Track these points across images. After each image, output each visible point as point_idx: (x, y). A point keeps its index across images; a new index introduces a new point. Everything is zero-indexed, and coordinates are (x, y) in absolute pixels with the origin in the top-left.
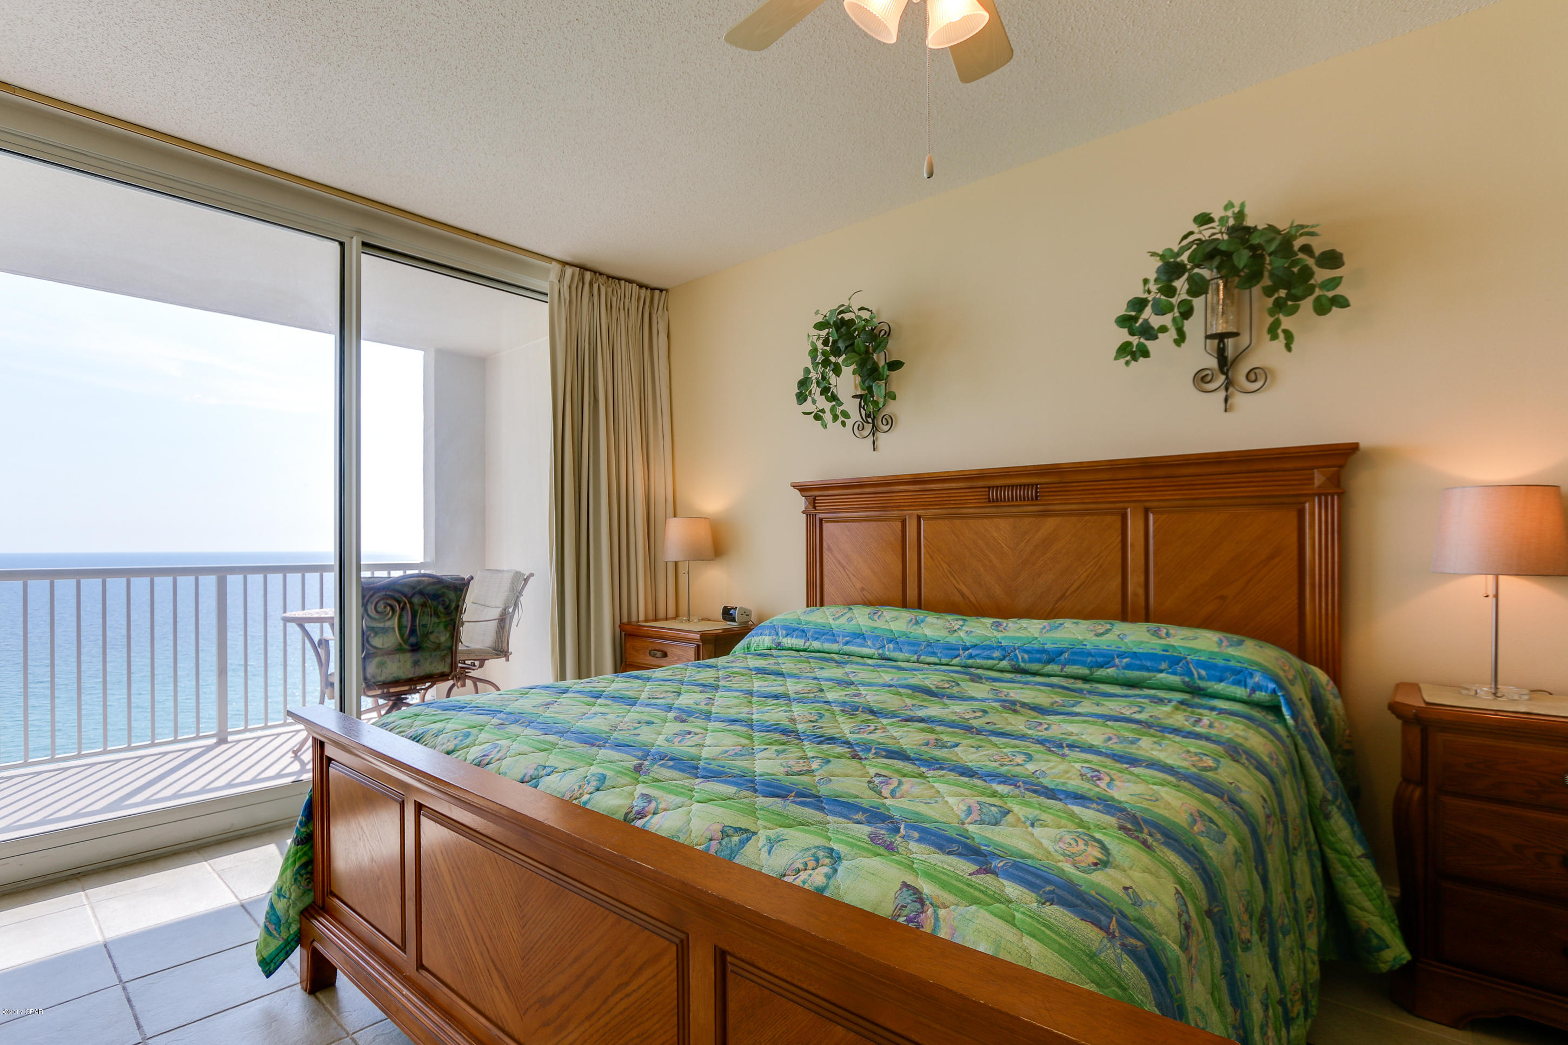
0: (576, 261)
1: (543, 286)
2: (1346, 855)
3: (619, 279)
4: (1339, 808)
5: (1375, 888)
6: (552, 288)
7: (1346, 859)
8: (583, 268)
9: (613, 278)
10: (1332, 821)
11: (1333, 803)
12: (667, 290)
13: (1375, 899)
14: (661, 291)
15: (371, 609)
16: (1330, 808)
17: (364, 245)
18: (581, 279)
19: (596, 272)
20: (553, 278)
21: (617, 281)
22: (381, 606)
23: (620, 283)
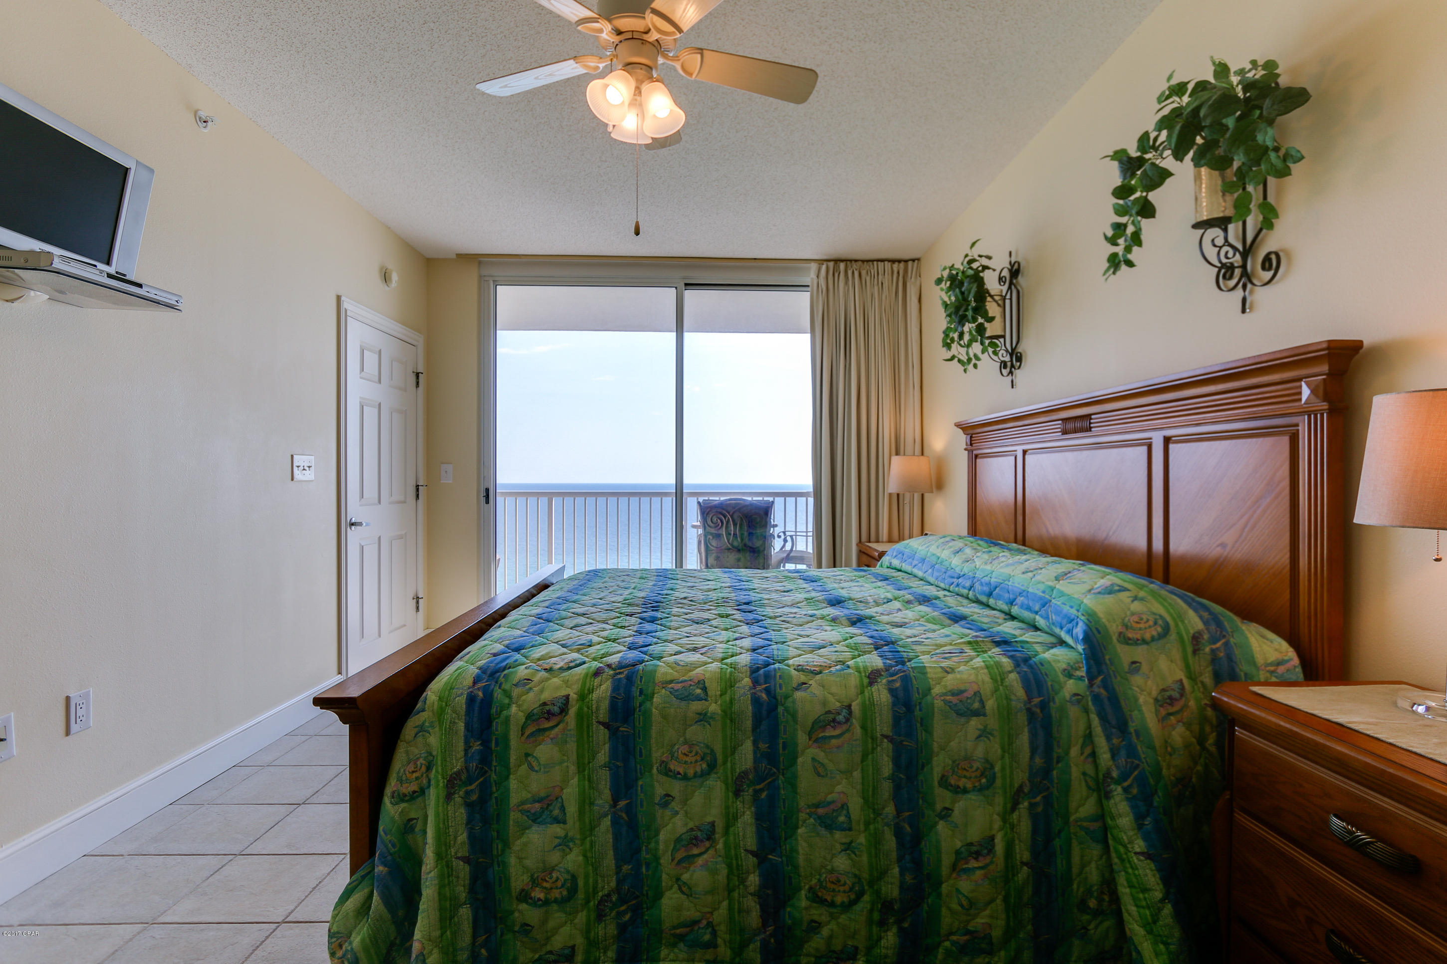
0: (832, 258)
1: (806, 280)
2: (1122, 845)
3: (872, 261)
4: (1126, 790)
5: (1146, 895)
6: (812, 283)
7: (1122, 850)
8: (837, 261)
9: (868, 261)
10: (1112, 801)
11: (1118, 782)
12: (918, 260)
13: (1143, 907)
14: (913, 260)
15: (709, 522)
16: (1113, 787)
17: (686, 285)
18: (836, 270)
19: (851, 261)
20: (813, 274)
21: (871, 263)
22: (715, 519)
23: (873, 264)
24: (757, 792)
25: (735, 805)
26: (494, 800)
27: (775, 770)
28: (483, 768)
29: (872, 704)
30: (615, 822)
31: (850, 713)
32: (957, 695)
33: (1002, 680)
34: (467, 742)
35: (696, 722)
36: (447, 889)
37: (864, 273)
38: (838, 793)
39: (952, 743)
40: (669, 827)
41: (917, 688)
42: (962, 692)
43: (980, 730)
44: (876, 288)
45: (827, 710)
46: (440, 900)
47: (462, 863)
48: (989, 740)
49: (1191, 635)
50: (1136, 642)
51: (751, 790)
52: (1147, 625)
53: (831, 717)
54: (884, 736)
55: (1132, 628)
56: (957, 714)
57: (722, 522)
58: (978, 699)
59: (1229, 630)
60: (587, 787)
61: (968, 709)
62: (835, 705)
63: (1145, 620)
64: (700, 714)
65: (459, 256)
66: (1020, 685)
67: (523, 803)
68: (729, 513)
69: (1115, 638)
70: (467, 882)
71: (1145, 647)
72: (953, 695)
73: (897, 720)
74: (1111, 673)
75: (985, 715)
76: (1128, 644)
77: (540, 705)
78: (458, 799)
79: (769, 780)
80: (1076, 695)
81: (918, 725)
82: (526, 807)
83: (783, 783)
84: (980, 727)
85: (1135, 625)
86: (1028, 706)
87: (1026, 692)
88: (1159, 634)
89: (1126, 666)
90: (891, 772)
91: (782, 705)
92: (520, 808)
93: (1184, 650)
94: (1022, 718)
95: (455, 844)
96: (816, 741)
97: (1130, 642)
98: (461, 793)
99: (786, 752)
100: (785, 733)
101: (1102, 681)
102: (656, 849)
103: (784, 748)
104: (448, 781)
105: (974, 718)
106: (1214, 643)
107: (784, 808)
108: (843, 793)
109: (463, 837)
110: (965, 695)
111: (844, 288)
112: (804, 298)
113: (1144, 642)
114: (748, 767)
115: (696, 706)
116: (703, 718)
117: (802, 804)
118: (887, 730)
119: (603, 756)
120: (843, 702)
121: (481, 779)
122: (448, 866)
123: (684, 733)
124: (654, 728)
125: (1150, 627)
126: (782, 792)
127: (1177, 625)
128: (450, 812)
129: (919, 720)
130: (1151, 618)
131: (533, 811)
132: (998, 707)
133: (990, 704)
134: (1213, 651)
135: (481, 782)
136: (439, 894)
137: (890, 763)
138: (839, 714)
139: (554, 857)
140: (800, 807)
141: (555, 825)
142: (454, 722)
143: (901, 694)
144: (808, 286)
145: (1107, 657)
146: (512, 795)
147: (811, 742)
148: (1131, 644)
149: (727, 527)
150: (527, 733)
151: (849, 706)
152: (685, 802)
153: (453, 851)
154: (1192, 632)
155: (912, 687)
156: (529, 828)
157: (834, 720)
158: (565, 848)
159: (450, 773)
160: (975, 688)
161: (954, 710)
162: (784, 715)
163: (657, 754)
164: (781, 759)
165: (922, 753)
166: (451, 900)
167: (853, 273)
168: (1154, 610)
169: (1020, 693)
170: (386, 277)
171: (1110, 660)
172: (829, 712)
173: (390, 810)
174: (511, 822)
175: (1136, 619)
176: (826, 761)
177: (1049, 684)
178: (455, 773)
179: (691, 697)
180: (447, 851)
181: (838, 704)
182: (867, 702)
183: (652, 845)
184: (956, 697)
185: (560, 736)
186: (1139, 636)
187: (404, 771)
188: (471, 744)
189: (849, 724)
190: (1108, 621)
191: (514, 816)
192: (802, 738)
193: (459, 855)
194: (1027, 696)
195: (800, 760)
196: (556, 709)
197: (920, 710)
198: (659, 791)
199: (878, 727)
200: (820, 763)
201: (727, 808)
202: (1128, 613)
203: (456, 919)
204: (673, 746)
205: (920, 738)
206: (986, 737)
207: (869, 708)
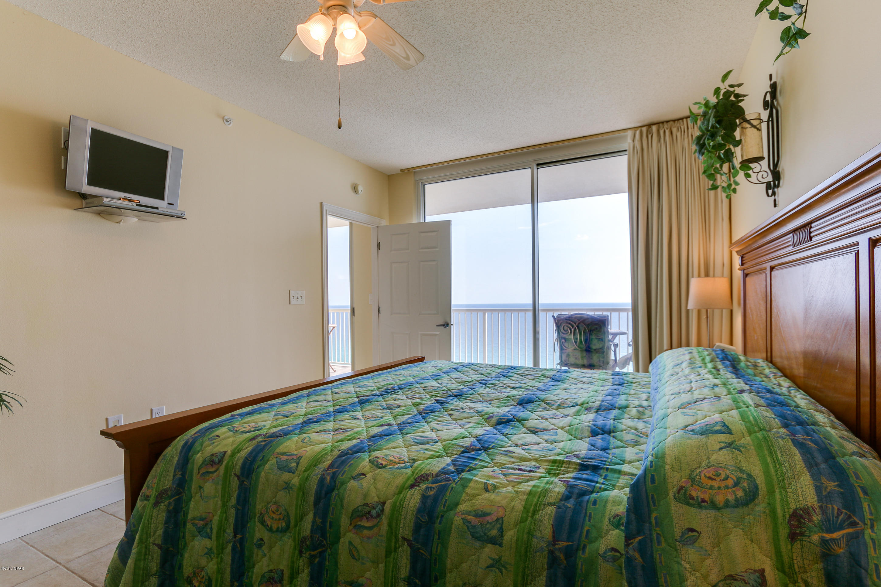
0: (645, 123)
6: (629, 146)
8: (650, 125)
15: (562, 331)
17: (538, 165)
18: (649, 132)
19: (663, 123)
20: (629, 140)
21: (681, 121)
22: (566, 328)
23: (683, 121)
24: (312, 557)
25: (298, 562)
26: (182, 512)
27: (325, 542)
28: (179, 490)
29: (401, 506)
30: (234, 548)
31: (382, 511)
32: (480, 516)
33: (535, 512)
34: (175, 471)
35: (284, 489)
36: (142, 563)
37: (674, 130)
38: (367, 578)
39: (464, 565)
40: (260, 564)
41: (446, 500)
42: (486, 514)
43: (493, 559)
44: (686, 140)
45: (366, 502)
46: (135, 569)
47: (157, 548)
48: (502, 573)
49: (791, 511)
50: (701, 504)
51: (308, 554)
52: (723, 484)
53: (367, 509)
54: (404, 539)
55: (700, 485)
56: (473, 536)
57: (571, 330)
58: (498, 526)
59: (867, 516)
60: (224, 518)
61: (485, 534)
62: (373, 499)
63: (723, 476)
64: (286, 483)
65: (401, 170)
66: (551, 522)
67: (194, 519)
68: (575, 324)
69: (671, 492)
70: (158, 561)
71: (712, 513)
72: (476, 516)
73: (417, 528)
74: (655, 535)
75: (501, 545)
76: (688, 504)
77: (210, 456)
78: (163, 506)
79: (320, 550)
80: (614, 550)
81: (436, 537)
82: (196, 522)
83: (329, 555)
84: (494, 556)
85: (705, 481)
86: (551, 548)
87: (554, 531)
88: (736, 500)
89: (677, 533)
90: (407, 575)
91: (338, 490)
92: (193, 522)
93: (775, 530)
94: (542, 560)
95: (154, 535)
96: (355, 527)
97: (691, 502)
98: (166, 503)
99: (332, 530)
100: (332, 515)
101: (640, 542)
102: (252, 578)
103: (331, 527)
104: (159, 494)
105: (490, 545)
106: (829, 531)
107: (327, 577)
108: (370, 579)
109: (160, 532)
110: (489, 519)
111: (657, 145)
112: (622, 161)
113: (713, 506)
114: (307, 534)
115: (286, 476)
116: (287, 486)
117: (341, 578)
118: (408, 534)
119: (233, 500)
120: (380, 498)
121: (177, 497)
122: (147, 548)
123: (276, 496)
124: (259, 486)
125: (727, 487)
126: (327, 563)
127: (771, 492)
128: (154, 514)
129: (437, 532)
130: (733, 477)
131: (199, 526)
132: (518, 538)
133: (510, 535)
134: (824, 542)
135: (176, 499)
136: (135, 564)
137: (408, 566)
138: (374, 508)
139: (203, 561)
140: (339, 580)
141: (207, 539)
142: (173, 457)
143: (429, 502)
144: (626, 150)
145: (654, 515)
146: (190, 512)
147: (351, 527)
148: (692, 505)
149: (574, 335)
150: (201, 473)
151: (384, 503)
152: (270, 548)
153: (152, 539)
154: (793, 506)
155: (442, 499)
156: (196, 536)
157: (369, 513)
158: (209, 556)
159: (161, 489)
160: (501, 513)
161: (470, 532)
162: (335, 499)
163: (259, 507)
164: (328, 535)
165: (435, 565)
166: (143, 570)
167: (665, 132)
168: (744, 466)
169: (547, 531)
170: (355, 189)
171: (656, 518)
172: (366, 505)
173: (139, 504)
174: (187, 530)
175: (711, 473)
176: (359, 547)
177: (586, 528)
178: (164, 490)
179: (286, 469)
180: (147, 538)
181: (376, 499)
182: (398, 504)
183: (250, 574)
184: (478, 519)
185: (216, 479)
186: (706, 497)
187: (152, 481)
188: (177, 473)
189: (378, 519)
190: (673, 469)
191: (189, 526)
192: (344, 521)
193: (156, 542)
194: (554, 536)
195: (342, 540)
196: (216, 460)
197: (440, 523)
198: (257, 535)
199: (401, 530)
200: (355, 547)
201: (292, 562)
202: (705, 463)
203: (147, 583)
204: (268, 503)
205: (434, 550)
206: (499, 569)
207: (397, 509)
